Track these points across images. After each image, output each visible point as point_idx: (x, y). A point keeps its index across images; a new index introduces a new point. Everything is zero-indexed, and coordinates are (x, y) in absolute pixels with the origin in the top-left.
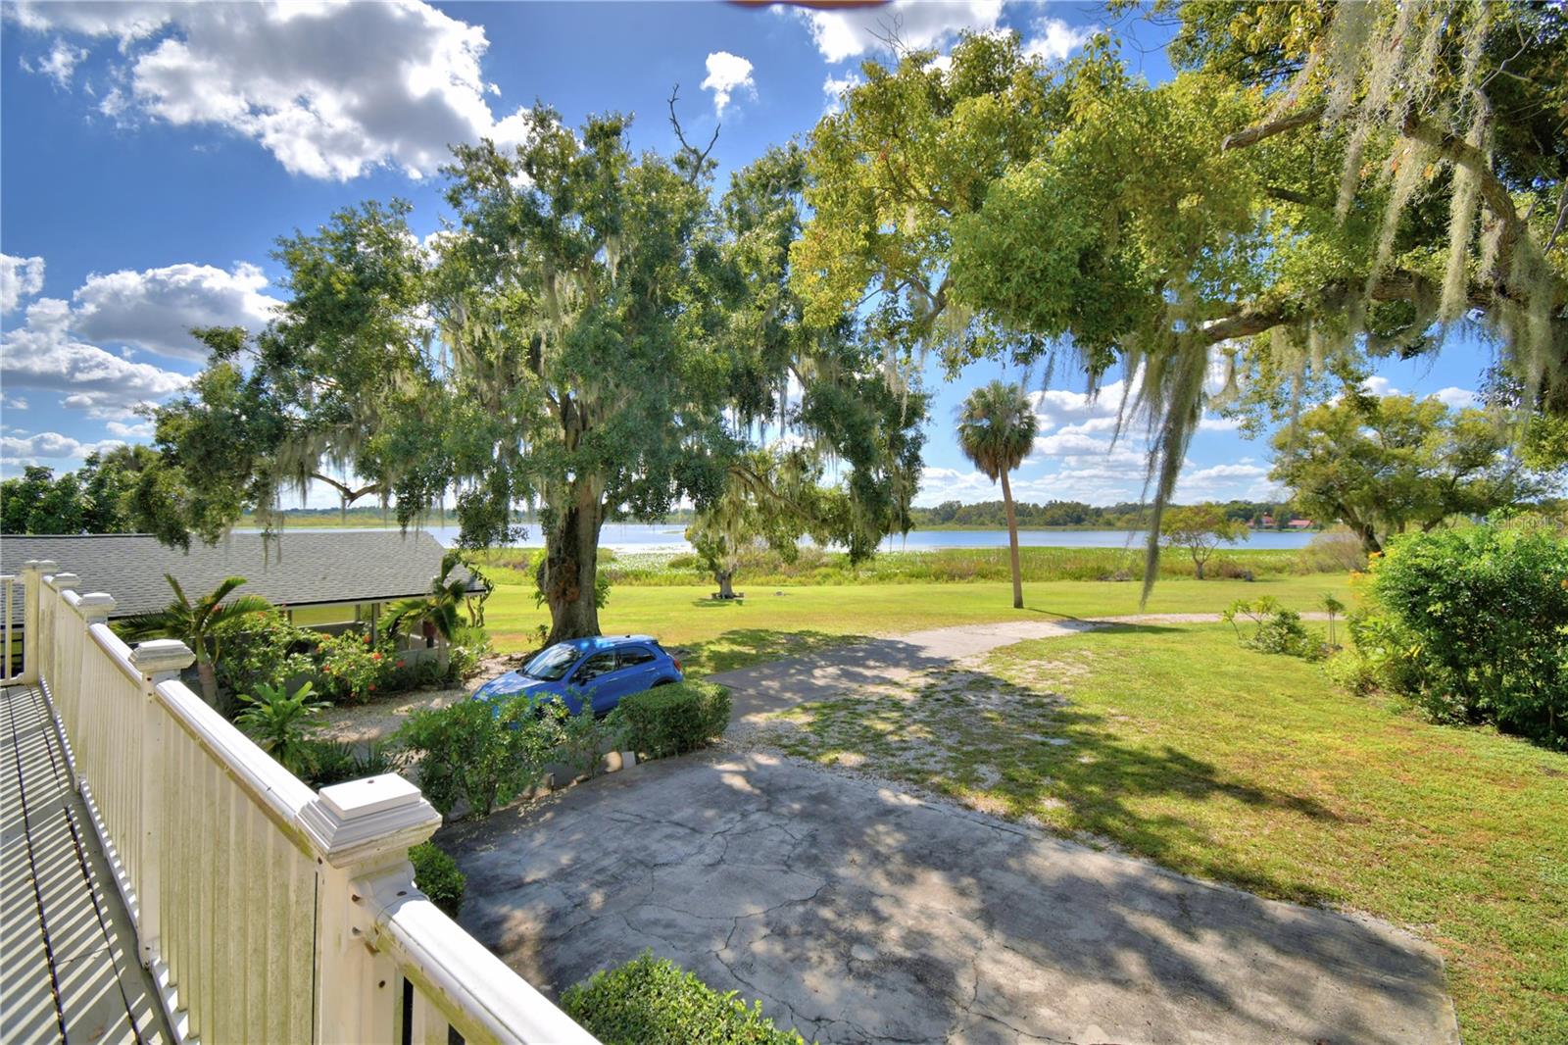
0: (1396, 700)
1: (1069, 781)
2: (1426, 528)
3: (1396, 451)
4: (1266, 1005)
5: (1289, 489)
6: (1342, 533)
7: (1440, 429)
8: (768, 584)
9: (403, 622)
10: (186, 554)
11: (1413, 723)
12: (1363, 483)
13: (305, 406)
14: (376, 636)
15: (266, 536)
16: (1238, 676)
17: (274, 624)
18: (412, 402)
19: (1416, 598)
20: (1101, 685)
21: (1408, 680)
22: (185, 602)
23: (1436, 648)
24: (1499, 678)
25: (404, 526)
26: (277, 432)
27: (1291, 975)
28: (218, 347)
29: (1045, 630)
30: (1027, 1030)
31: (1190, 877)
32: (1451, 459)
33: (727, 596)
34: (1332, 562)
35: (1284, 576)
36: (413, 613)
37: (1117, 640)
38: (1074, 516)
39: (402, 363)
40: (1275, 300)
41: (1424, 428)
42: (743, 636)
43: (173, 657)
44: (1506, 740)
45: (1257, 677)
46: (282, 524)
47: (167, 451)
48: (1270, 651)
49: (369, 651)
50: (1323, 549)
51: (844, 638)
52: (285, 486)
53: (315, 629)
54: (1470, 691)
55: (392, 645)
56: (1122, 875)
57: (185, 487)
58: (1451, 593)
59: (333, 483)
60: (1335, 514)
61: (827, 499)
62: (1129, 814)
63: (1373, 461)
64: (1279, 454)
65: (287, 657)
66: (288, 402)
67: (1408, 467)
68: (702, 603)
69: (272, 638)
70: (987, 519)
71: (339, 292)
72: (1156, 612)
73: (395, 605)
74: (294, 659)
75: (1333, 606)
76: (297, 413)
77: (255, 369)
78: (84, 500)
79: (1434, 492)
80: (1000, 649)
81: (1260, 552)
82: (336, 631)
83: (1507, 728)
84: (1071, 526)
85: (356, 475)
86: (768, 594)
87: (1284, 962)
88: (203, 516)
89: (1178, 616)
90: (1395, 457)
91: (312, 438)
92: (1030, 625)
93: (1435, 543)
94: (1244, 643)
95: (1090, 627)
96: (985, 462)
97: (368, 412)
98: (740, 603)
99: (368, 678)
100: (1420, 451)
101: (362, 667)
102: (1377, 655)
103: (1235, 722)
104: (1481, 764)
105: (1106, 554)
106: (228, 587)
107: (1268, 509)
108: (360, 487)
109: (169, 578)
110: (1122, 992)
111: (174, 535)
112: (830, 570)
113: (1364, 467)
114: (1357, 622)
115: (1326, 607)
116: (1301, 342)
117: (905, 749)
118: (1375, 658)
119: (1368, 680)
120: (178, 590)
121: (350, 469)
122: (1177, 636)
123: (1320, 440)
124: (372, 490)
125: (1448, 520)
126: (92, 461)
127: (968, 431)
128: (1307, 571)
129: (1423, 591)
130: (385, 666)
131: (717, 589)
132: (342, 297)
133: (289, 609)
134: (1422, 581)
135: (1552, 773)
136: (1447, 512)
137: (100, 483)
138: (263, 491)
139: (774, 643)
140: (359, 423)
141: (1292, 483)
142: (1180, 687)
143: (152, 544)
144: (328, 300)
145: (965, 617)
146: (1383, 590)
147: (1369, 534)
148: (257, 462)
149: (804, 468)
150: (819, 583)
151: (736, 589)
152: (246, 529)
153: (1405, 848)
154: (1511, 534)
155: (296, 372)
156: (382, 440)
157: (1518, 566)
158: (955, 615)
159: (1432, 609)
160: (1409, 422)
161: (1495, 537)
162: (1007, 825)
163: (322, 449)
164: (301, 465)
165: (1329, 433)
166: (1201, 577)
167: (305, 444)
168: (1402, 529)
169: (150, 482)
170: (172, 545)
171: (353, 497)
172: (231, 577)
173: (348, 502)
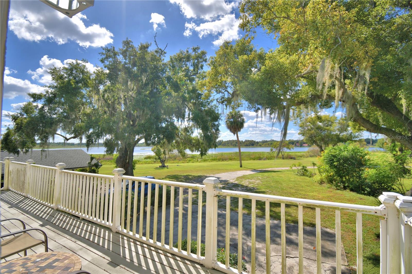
0: (328, 185)
1: (260, 206)
2: (333, 146)
3: (326, 128)
4: (307, 246)
5: (303, 137)
6: (315, 148)
7: (336, 123)
8: (174, 163)
10: (18, 156)
11: (332, 190)
12: (319, 135)
15: (42, 151)
16: (294, 181)
18: (88, 114)
19: (332, 162)
20: (264, 184)
21: (331, 180)
23: (336, 173)
24: (349, 179)
27: (311, 239)
28: (34, 98)
29: (249, 173)
30: (260, 254)
31: (288, 223)
32: (338, 129)
33: (163, 166)
34: (313, 154)
35: (302, 158)
37: (266, 174)
38: (251, 144)
39: (86, 103)
40: (302, 99)
41: (332, 123)
42: (172, 176)
44: (352, 193)
45: (298, 181)
48: (301, 175)
50: (311, 152)
51: (198, 176)
54: (344, 182)
56: (274, 224)
58: (338, 160)
60: (313, 143)
61: (194, 140)
62: (274, 211)
63: (321, 130)
64: (300, 128)
67: (329, 132)
68: (157, 168)
70: (230, 144)
71: (73, 85)
72: (274, 167)
75: (314, 164)
79: (335, 138)
80: (239, 177)
81: (296, 152)
83: (352, 190)
84: (251, 146)
86: (175, 166)
87: (309, 237)
89: (279, 168)
90: (326, 129)
92: (244, 171)
93: (335, 149)
94: (295, 174)
95: (259, 171)
96: (232, 130)
97: (74, 116)
98: (168, 168)
100: (331, 128)
102: (324, 175)
103: (294, 191)
104: (347, 198)
105: (260, 153)
107: (297, 142)
108: (70, 137)
110: (278, 246)
112: (190, 159)
113: (319, 132)
114: (319, 168)
115: (312, 165)
116: (307, 108)
117: (221, 201)
118: (324, 176)
119: (322, 181)
122: (279, 173)
123: (309, 125)
125: (338, 144)
127: (228, 122)
128: (307, 157)
129: (333, 160)
131: (161, 165)
134: (332, 158)
135: (361, 199)
136: (338, 142)
139: (181, 178)
140: (72, 119)
141: (303, 135)
142: (282, 184)
144: (69, 87)
145: (229, 170)
146: (324, 160)
147: (321, 147)
149: (188, 132)
150: (188, 162)
151: (166, 165)
153: (332, 215)
154: (351, 147)
156: (82, 124)
157: (352, 154)
158: (226, 170)
159: (335, 164)
160: (329, 121)
161: (347, 147)
162: (248, 216)
163: (59, 127)
164: (53, 131)
165: (311, 123)
166: (283, 159)
168: (328, 146)
171: (68, 140)
173: (66, 141)
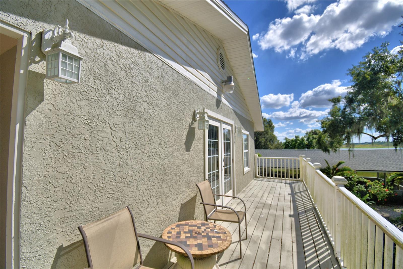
9: (396, 180)
10: (329, 155)
13: (359, 113)
14: (386, 183)
15: (349, 150)
17: (353, 175)
18: (396, 106)
22: (329, 167)
25: (396, 147)
26: (351, 122)
28: (334, 102)
36: (400, 177)
39: (390, 94)
43: (342, 181)
46: (354, 147)
47: (324, 130)
49: (384, 188)
52: (354, 136)
53: (365, 178)
55: (392, 187)
57: (328, 138)
59: (369, 135)
65: (357, 185)
66: (353, 113)
69: (352, 179)
71: (368, 78)
73: (393, 174)
74: (359, 186)
76: (356, 116)
77: (344, 106)
78: (306, 142)
82: (372, 180)
85: (376, 132)
88: (333, 145)
91: (361, 122)
97: (379, 112)
99: (384, 196)
101: (382, 193)
106: (340, 164)
108: (378, 135)
109: (325, 160)
111: (326, 150)
120: (328, 163)
121: (374, 130)
124: (382, 136)
126: (307, 134)
130: (390, 194)
132: (369, 79)
133: (356, 171)
137: (308, 139)
138: (348, 138)
140: (377, 116)
143: (321, 152)
144: (364, 81)
148: (346, 130)
152: (344, 149)
155: (356, 104)
156: (386, 119)
163: (365, 125)
164: (359, 130)
167: (360, 124)
169: (320, 137)
170: (326, 152)
171: (375, 139)
172: (341, 161)
173: (374, 140)
